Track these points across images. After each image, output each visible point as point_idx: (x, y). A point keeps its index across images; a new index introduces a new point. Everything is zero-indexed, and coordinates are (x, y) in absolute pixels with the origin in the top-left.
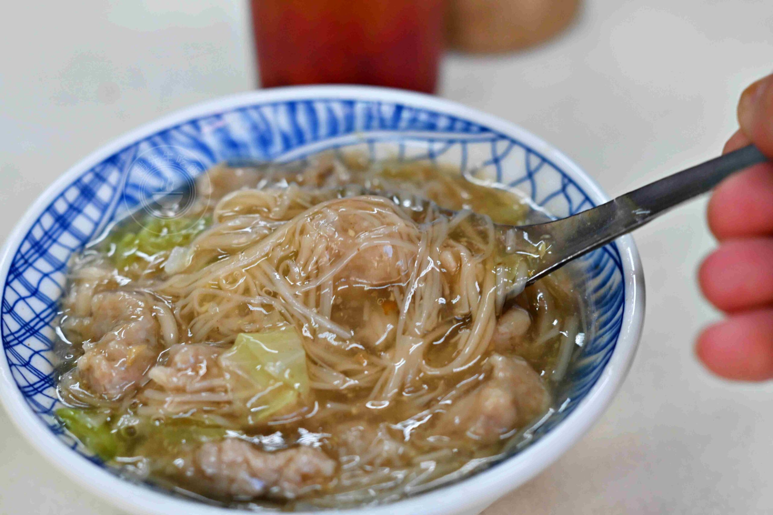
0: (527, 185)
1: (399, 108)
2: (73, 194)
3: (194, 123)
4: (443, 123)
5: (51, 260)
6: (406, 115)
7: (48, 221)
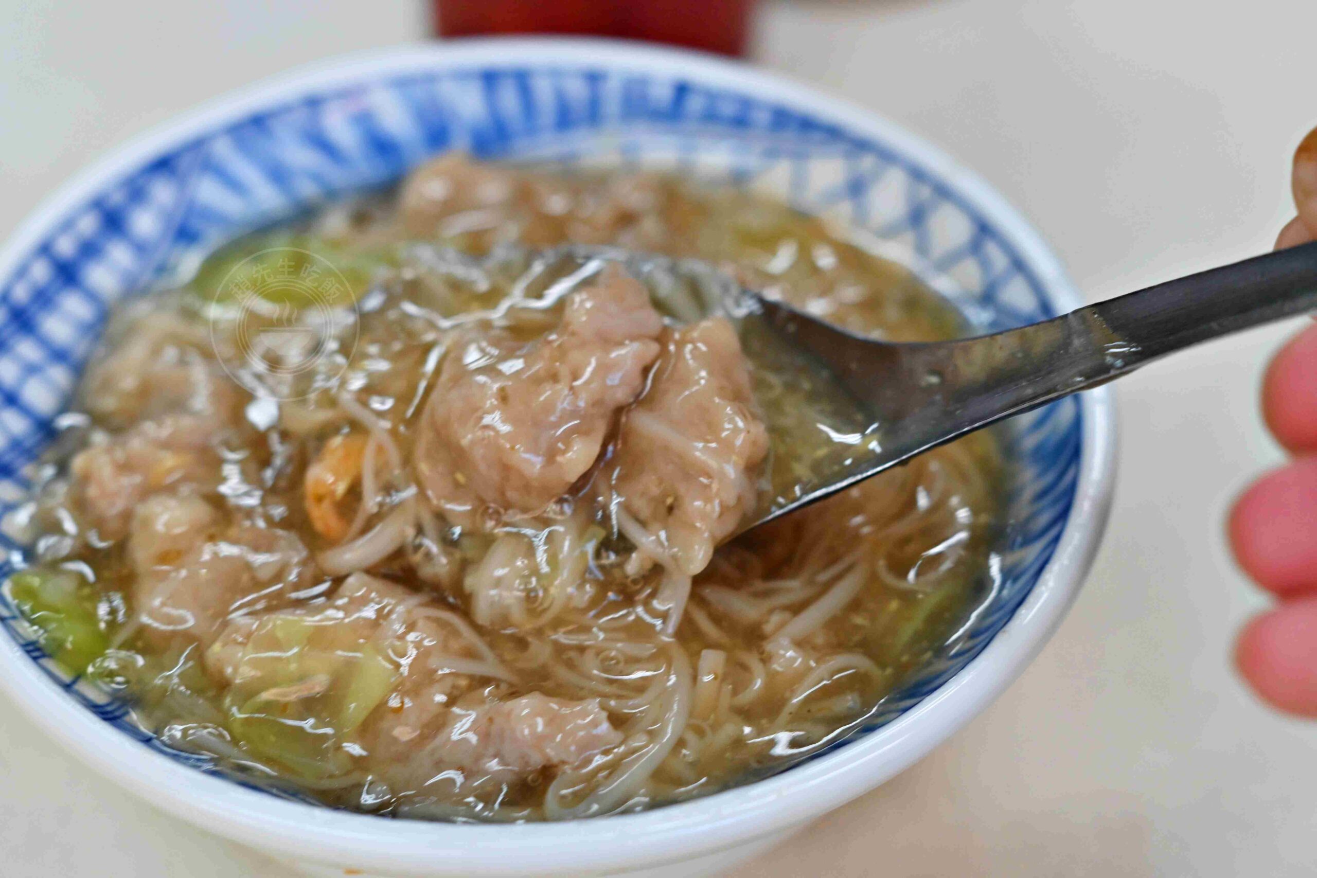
0: (909, 237)
1: (682, 90)
2: (88, 225)
3: (313, 103)
4: (762, 117)
5: (44, 342)
6: (695, 104)
7: (41, 272)
